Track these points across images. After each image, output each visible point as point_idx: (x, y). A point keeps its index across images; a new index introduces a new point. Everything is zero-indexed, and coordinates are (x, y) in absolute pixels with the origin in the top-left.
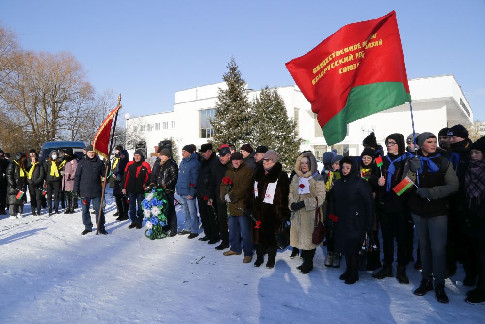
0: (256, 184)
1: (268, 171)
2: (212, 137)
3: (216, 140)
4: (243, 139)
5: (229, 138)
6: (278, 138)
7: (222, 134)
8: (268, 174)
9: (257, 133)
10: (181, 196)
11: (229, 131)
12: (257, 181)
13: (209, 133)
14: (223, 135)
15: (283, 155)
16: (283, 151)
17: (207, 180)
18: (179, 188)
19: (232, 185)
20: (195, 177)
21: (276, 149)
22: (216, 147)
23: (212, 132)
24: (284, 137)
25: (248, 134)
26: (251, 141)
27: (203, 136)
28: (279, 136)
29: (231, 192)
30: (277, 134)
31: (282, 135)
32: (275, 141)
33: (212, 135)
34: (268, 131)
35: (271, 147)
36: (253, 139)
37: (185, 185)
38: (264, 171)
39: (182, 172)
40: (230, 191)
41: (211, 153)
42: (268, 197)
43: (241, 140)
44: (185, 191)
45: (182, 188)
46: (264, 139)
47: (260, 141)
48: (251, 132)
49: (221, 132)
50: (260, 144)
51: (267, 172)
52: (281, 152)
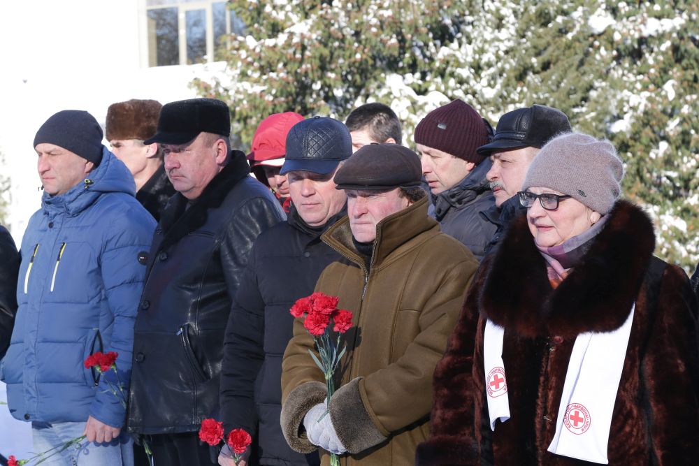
0: (493, 339)
1: (564, 261)
2: (218, 57)
3: (244, 75)
4: (413, 67)
5: (323, 66)
6: (636, 54)
7: (282, 39)
8: (570, 277)
9: (499, 26)
10: (37, 426)
11: (326, 23)
12: (496, 322)
13: (197, 33)
14: (288, 44)
15: (668, 162)
16: (665, 138)
17: (195, 326)
18: (30, 376)
19: (353, 338)
20: (127, 300)
21: (617, 127)
22: (245, 119)
23: (220, 32)
24: (675, 49)
25: (444, 36)
26: (461, 82)
27: (166, 53)
28: (642, 41)
29: (345, 387)
30: (627, 31)
31: (661, 37)
32: (616, 74)
33: (217, 45)
34: (565, 13)
35: (587, 113)
36: (477, 68)
37: (69, 360)
38: (543, 264)
39: (40, 278)
40: (337, 382)
41: (221, 158)
42: (576, 419)
43: (402, 71)
44: (68, 397)
45: (49, 379)
46: (546, 66)
47: (521, 77)
48: (458, 23)
49: (275, 29)
50: (520, 100)
51: (563, 272)
52: (655, 142)
